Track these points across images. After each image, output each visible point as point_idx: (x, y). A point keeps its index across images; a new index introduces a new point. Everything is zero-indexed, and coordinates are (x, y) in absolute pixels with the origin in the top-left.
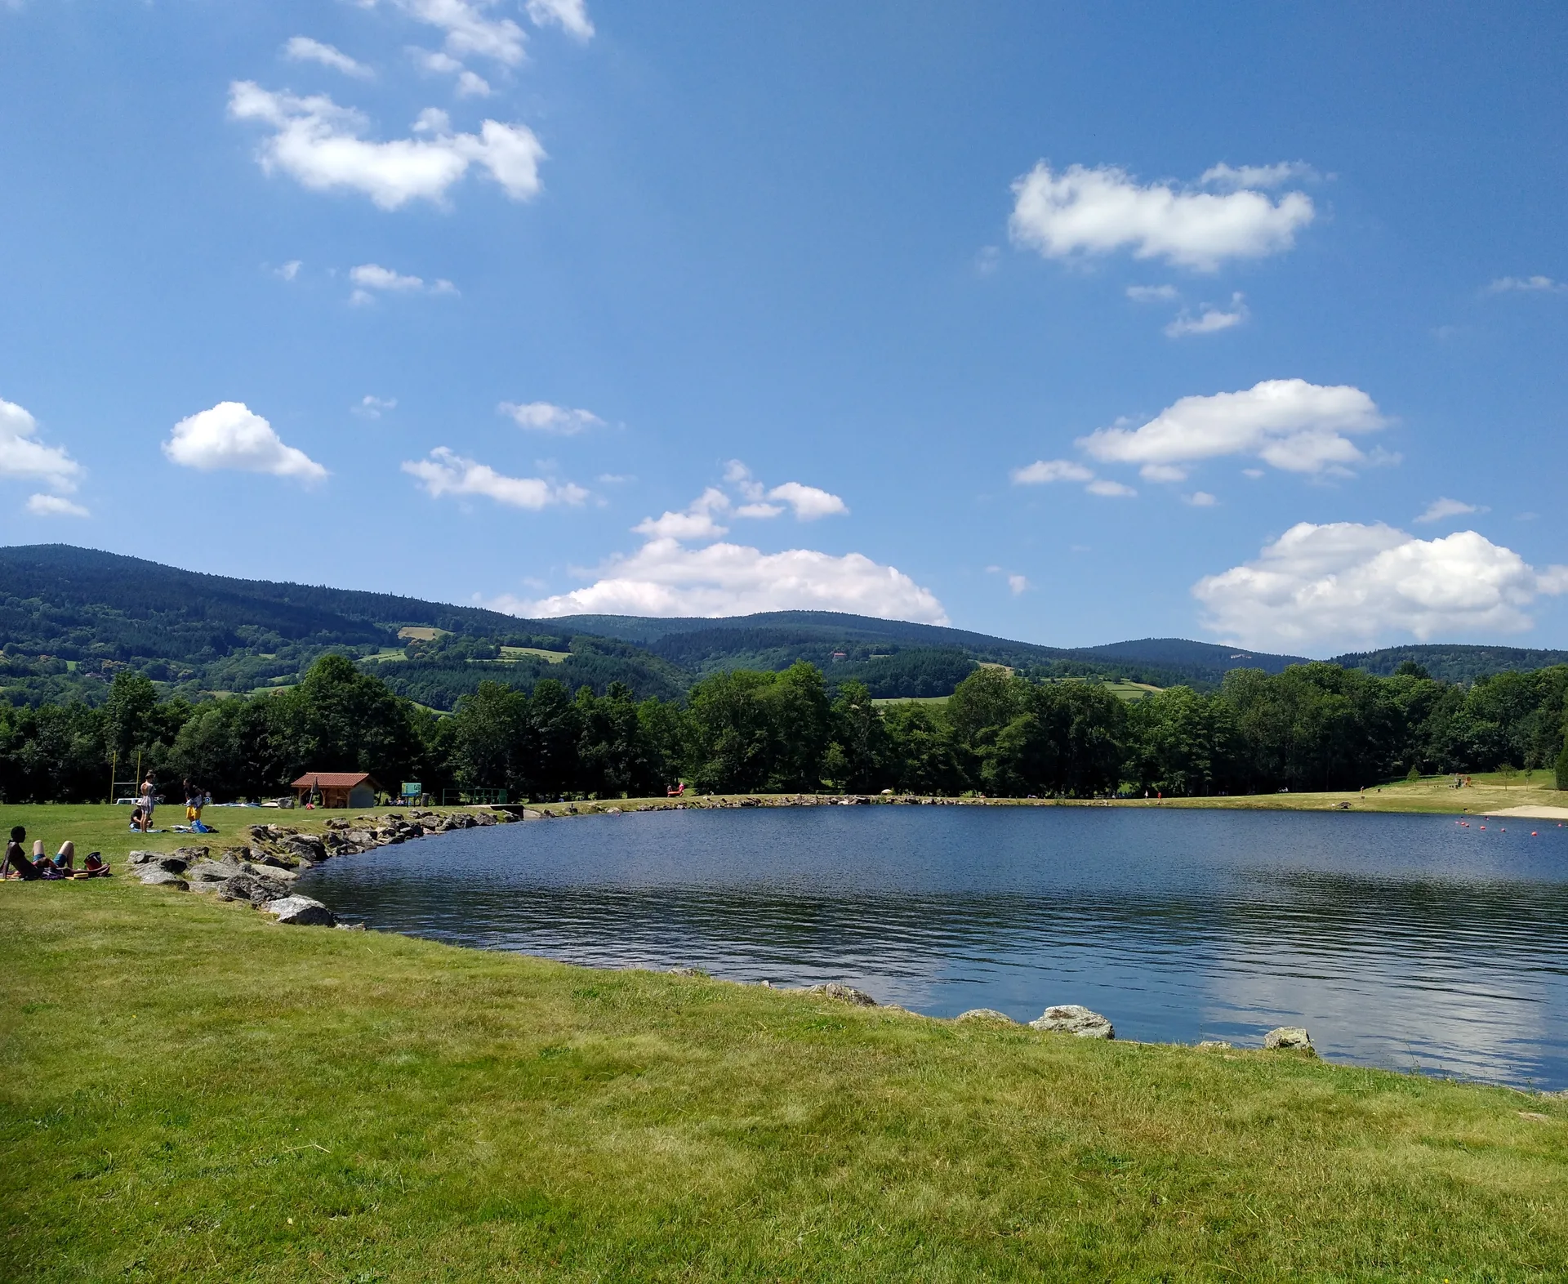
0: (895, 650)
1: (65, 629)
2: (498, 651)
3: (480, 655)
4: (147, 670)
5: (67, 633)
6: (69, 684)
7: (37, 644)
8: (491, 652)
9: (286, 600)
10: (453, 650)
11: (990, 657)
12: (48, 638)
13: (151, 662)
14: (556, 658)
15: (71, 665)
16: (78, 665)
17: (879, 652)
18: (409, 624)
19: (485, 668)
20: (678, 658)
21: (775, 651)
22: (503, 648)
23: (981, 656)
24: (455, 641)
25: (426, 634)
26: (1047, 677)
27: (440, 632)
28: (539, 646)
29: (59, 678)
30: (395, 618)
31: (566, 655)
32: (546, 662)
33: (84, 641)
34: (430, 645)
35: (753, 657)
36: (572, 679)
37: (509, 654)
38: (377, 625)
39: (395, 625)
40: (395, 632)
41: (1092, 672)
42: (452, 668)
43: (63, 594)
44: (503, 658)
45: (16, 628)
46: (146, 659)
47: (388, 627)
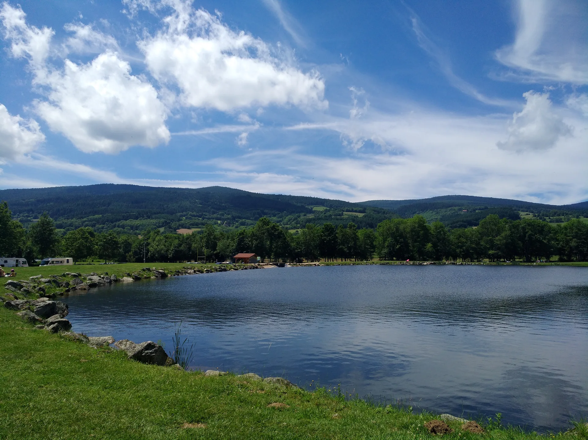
0: (486, 208)
1: (218, 211)
2: (342, 214)
3: (336, 215)
4: (240, 223)
5: (218, 212)
6: (218, 228)
7: (210, 216)
8: (340, 214)
9: (279, 200)
10: (328, 214)
11: (526, 210)
12: (213, 214)
13: (241, 221)
14: (361, 215)
15: (219, 222)
16: (221, 222)
17: (480, 209)
18: (316, 206)
19: (337, 219)
20: (405, 214)
21: (440, 210)
22: (344, 213)
23: (521, 209)
24: (329, 211)
25: (321, 209)
26: (547, 217)
27: (325, 208)
28: (356, 211)
29: (215, 226)
30: (312, 204)
31: (364, 214)
32: (357, 217)
33: (223, 215)
34: (322, 212)
35: (432, 213)
36: (365, 222)
37: (346, 214)
38: (307, 207)
39: (312, 206)
40: (312, 209)
41: (567, 214)
42: (327, 220)
43: (217, 201)
44: (344, 216)
45: (204, 212)
46: (239, 220)
47: (309, 207)
